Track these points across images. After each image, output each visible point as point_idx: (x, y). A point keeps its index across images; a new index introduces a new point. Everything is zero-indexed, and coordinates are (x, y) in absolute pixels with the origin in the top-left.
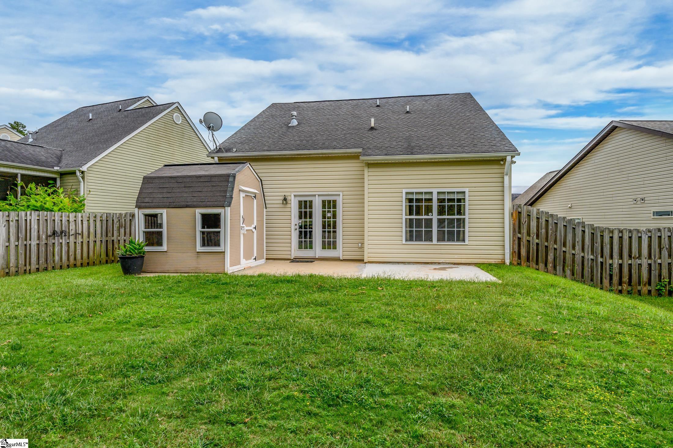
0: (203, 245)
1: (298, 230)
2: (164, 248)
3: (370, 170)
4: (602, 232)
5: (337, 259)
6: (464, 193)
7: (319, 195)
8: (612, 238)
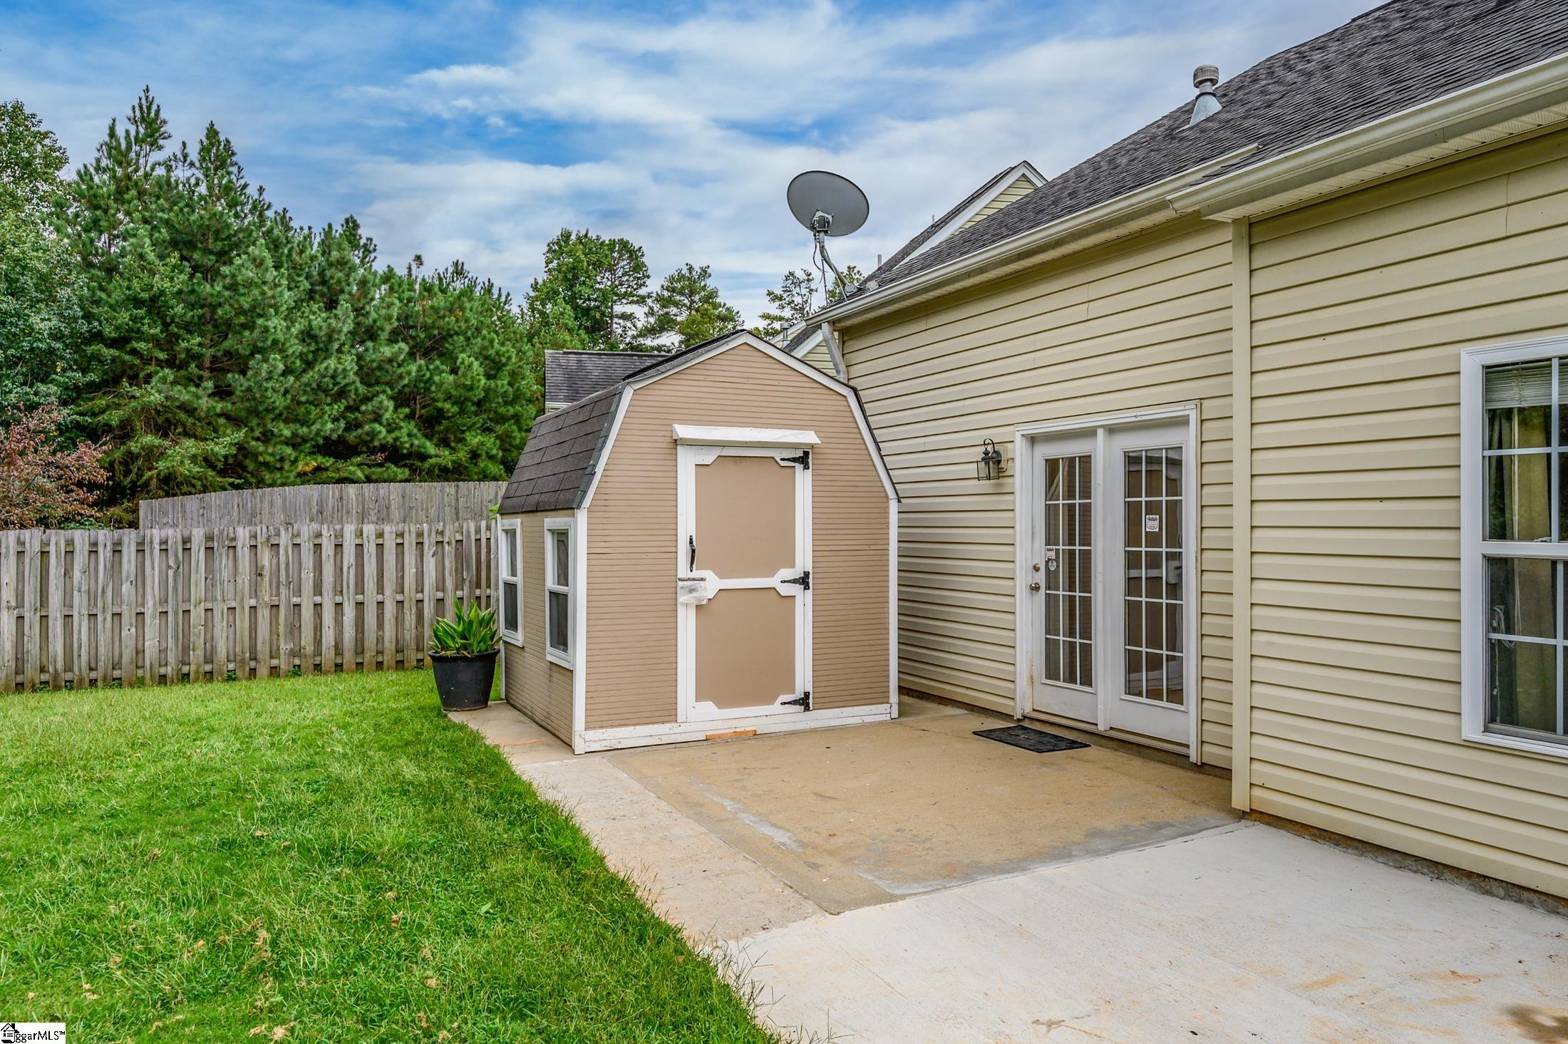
1: (1042, 591)
2: (520, 636)
7: (1111, 430)
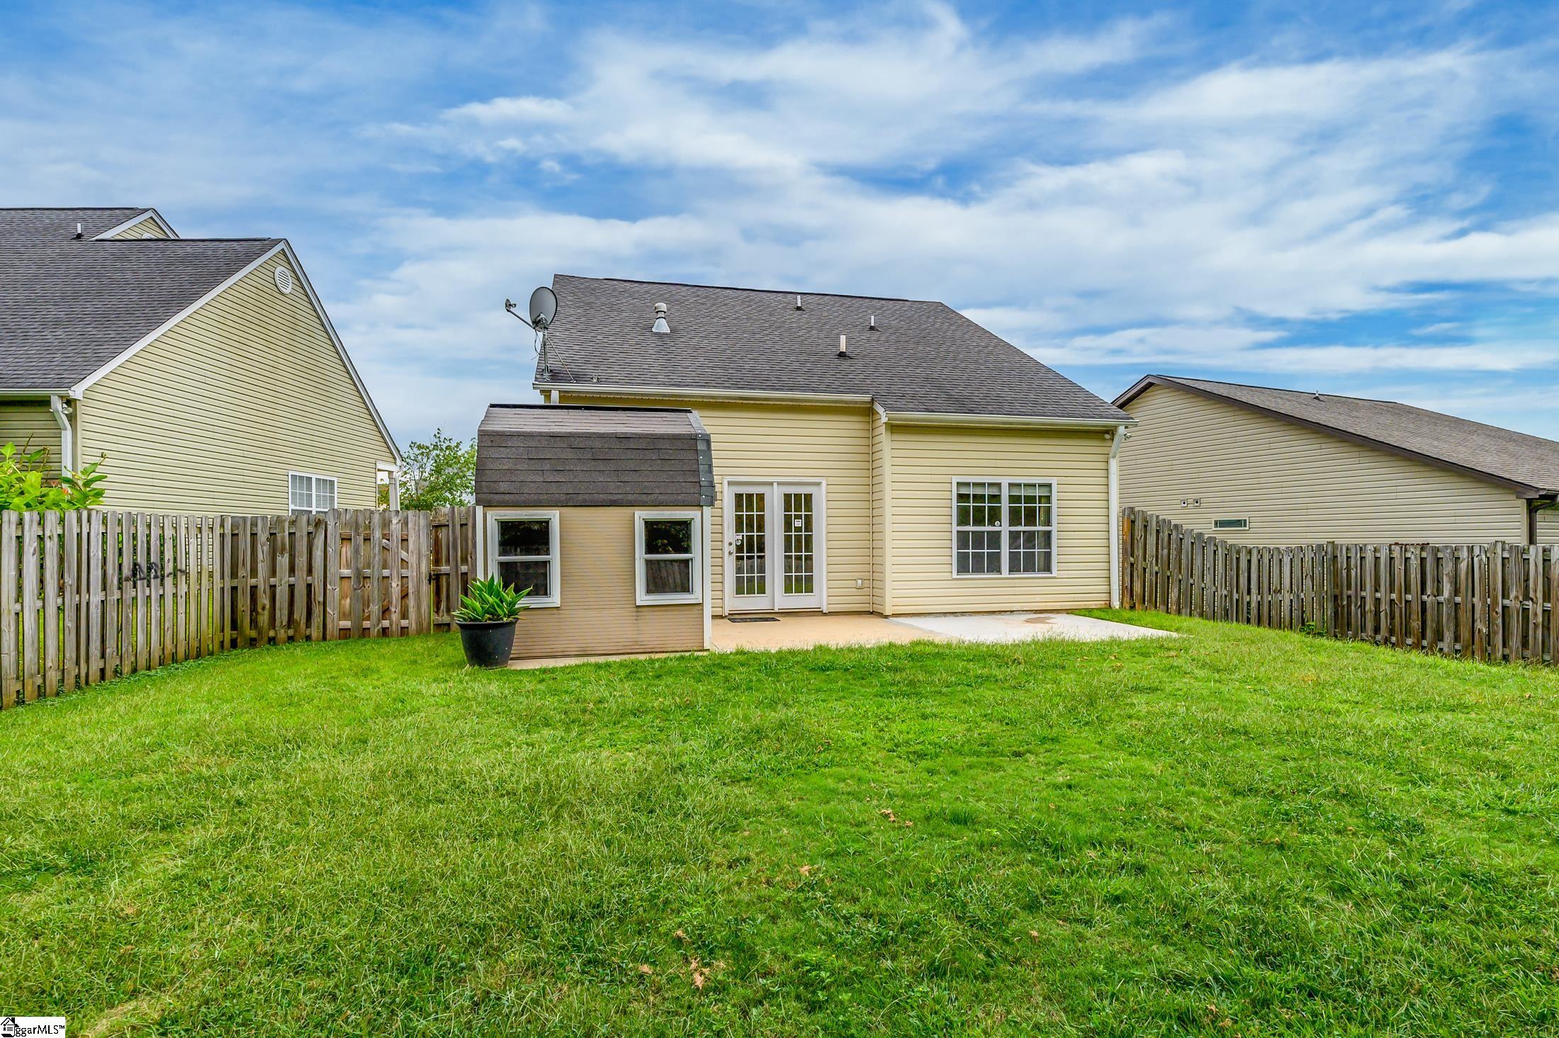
0: (649, 591)
1: (735, 555)
2: (555, 599)
3: (896, 437)
4: (1238, 552)
5: (817, 613)
6: (1050, 486)
7: (779, 484)
8: (1249, 561)
